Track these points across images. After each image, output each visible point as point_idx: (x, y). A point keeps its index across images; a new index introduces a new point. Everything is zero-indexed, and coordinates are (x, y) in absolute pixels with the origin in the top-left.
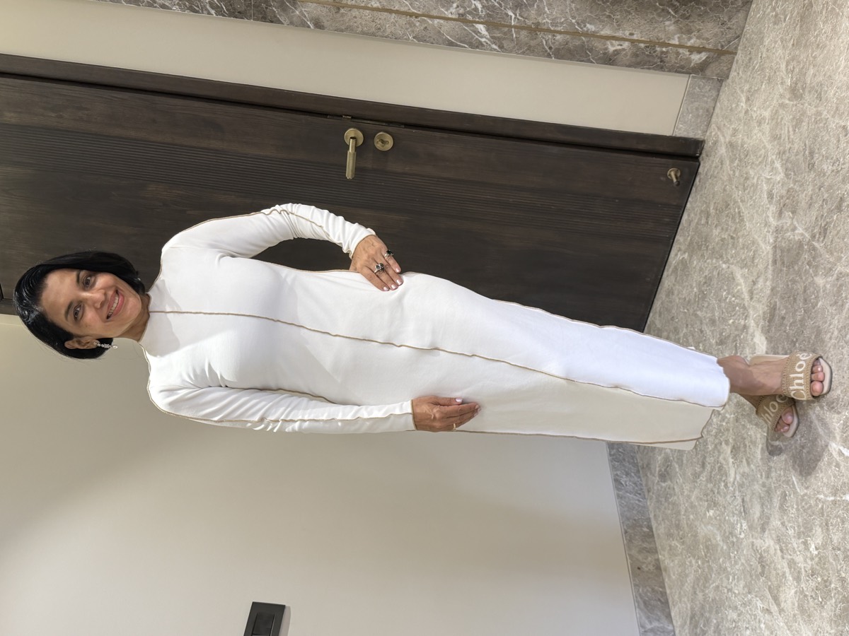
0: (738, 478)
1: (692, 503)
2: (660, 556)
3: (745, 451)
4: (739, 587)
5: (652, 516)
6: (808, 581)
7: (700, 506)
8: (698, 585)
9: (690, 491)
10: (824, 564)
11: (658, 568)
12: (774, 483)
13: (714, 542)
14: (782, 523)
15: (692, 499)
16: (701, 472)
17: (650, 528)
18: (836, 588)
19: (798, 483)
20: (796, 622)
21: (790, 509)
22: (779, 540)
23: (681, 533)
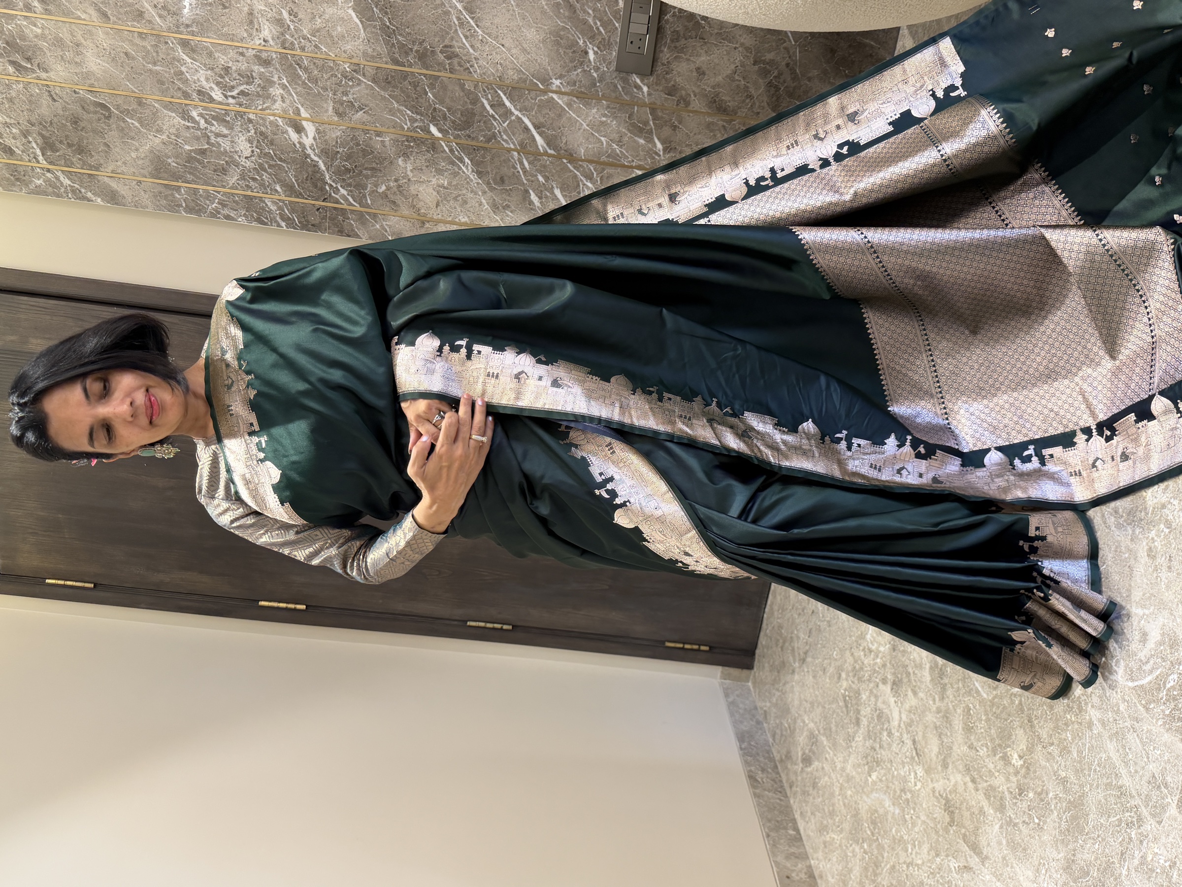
0: (904, 717)
1: (848, 775)
2: (812, 862)
3: (909, 681)
4: (922, 855)
5: (797, 816)
6: (1016, 803)
7: (858, 773)
8: (866, 877)
9: (844, 762)
10: (1035, 772)
11: (811, 876)
12: (952, 702)
13: (881, 811)
14: (969, 747)
15: (848, 771)
16: (855, 733)
17: (797, 830)
18: (1056, 797)
19: (983, 687)
20: (1008, 866)
21: (977, 724)
22: (968, 770)
23: (837, 820)
